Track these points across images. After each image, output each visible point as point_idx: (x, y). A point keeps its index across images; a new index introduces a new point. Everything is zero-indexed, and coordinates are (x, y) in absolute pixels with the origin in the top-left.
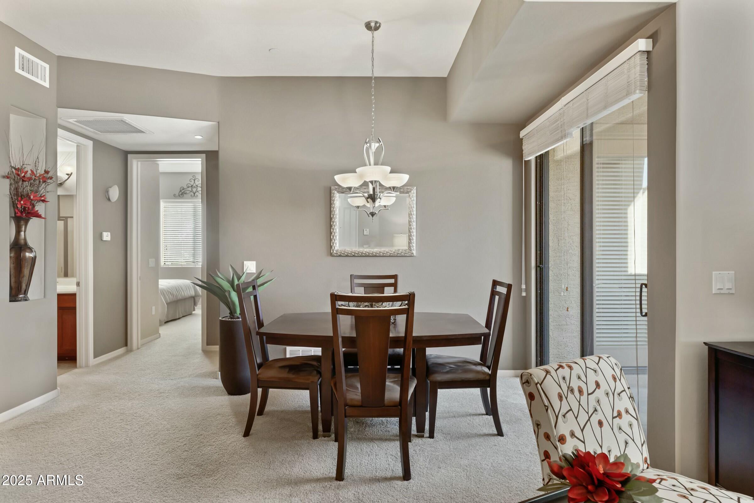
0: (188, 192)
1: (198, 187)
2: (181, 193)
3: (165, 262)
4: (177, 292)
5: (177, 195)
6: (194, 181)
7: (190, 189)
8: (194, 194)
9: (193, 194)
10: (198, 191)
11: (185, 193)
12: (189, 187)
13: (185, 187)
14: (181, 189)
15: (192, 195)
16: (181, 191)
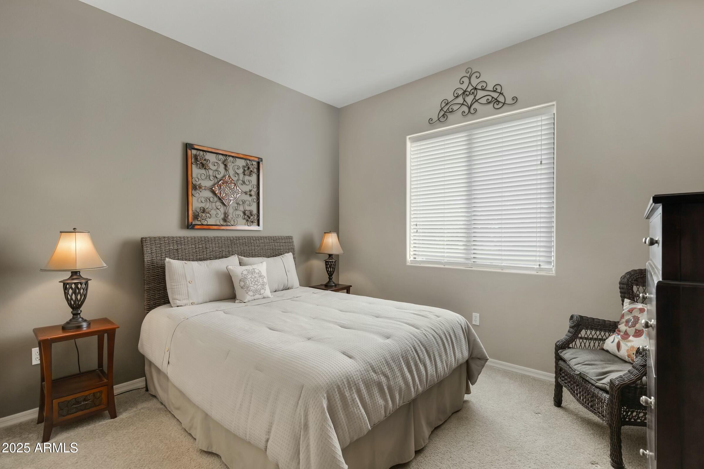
0: (455, 107)
1: (478, 91)
2: (442, 113)
3: (415, 256)
4: (411, 372)
5: (435, 118)
6: (470, 80)
7: (460, 100)
8: (469, 108)
9: (466, 109)
10: (477, 101)
11: (451, 110)
12: (457, 97)
13: (450, 98)
14: (443, 105)
15: (464, 112)
16: (442, 109)
